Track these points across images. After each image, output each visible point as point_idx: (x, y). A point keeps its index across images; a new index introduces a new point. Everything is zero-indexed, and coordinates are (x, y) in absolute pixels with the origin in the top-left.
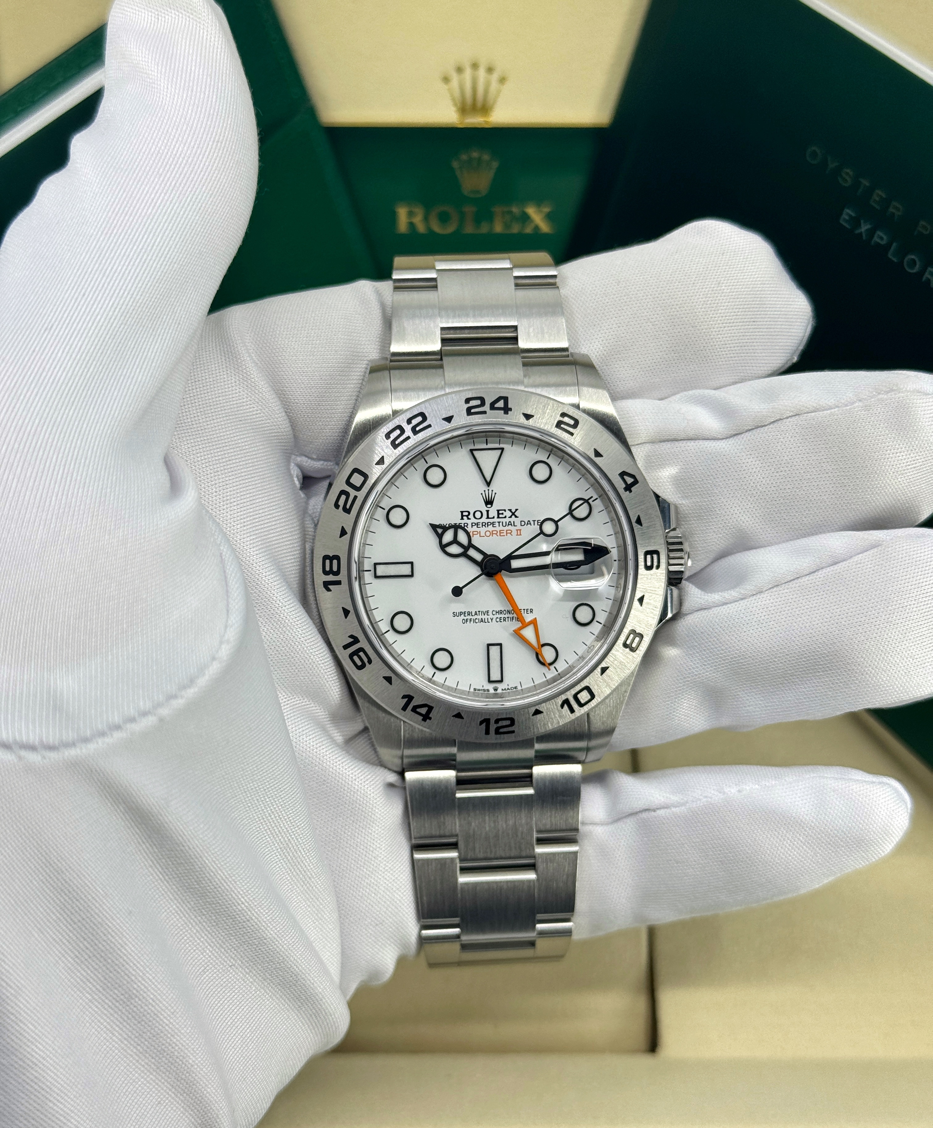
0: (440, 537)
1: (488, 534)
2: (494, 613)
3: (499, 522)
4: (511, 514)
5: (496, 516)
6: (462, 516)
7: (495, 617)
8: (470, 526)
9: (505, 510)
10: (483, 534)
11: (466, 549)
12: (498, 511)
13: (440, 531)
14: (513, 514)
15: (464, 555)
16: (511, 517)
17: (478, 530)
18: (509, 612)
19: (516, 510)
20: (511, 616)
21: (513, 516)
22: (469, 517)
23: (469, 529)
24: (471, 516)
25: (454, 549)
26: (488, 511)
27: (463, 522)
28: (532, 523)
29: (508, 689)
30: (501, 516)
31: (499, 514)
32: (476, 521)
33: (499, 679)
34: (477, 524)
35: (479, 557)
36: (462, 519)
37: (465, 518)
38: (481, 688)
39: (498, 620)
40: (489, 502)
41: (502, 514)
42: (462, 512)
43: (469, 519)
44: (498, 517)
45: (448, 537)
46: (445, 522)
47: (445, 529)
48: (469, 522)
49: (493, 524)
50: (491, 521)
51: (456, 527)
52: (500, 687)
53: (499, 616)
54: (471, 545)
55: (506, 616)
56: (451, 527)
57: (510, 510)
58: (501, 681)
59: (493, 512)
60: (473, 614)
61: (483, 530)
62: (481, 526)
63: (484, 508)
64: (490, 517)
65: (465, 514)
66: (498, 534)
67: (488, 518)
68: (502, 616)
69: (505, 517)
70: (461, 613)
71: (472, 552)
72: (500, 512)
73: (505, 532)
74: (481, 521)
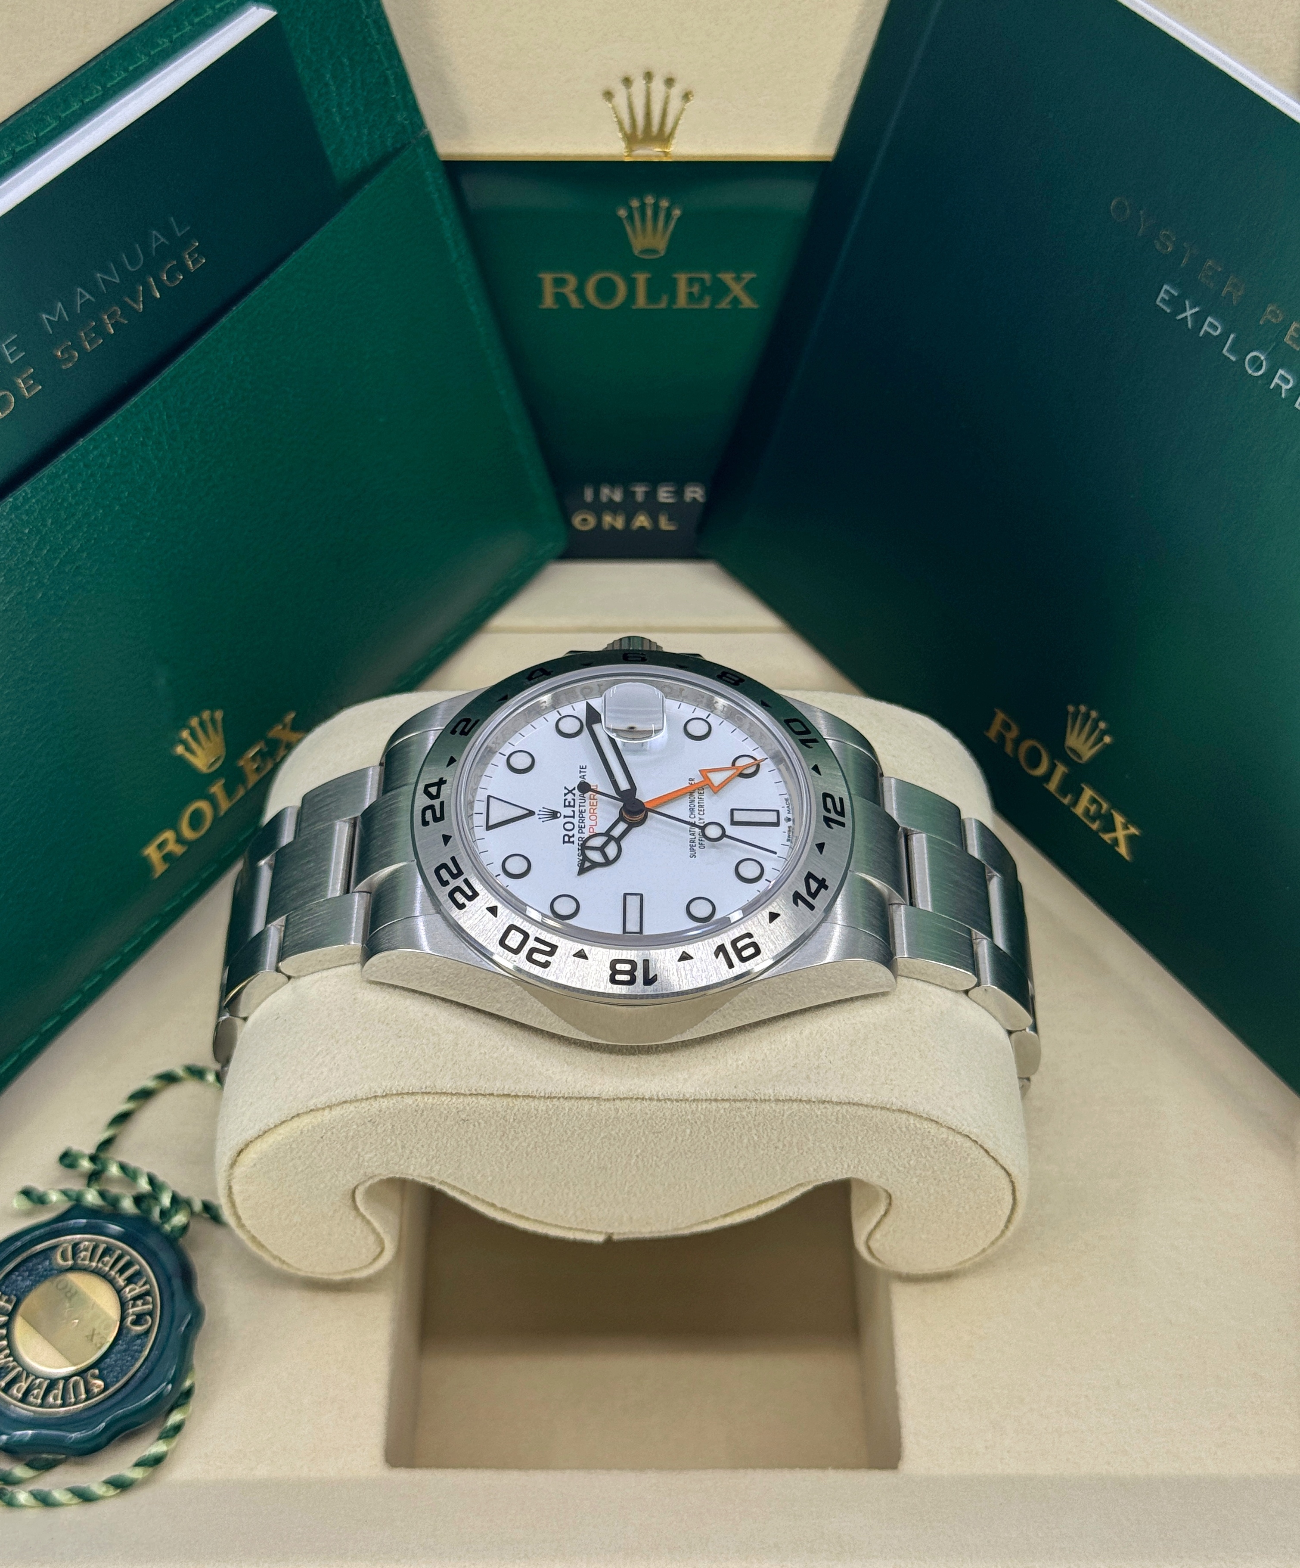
0: (595, 865)
1: (593, 818)
2: (692, 816)
3: (580, 806)
4: (570, 794)
5: (572, 809)
6: (569, 842)
7: (698, 816)
8: (582, 835)
9: (565, 800)
10: (594, 823)
11: (610, 838)
12: (565, 806)
13: (587, 864)
14: (570, 792)
15: (618, 840)
16: (574, 795)
17: (587, 827)
18: (692, 802)
19: (565, 788)
20: (697, 800)
21: (573, 792)
22: (571, 835)
23: (586, 836)
24: (570, 833)
25: (611, 850)
26: (565, 817)
27: (576, 842)
28: (582, 774)
29: (788, 807)
30: (572, 804)
31: (569, 806)
32: (577, 829)
33: (775, 813)
34: (581, 828)
35: (622, 827)
36: (573, 842)
37: (571, 840)
38: (787, 834)
39: (701, 813)
40: (554, 815)
41: (569, 802)
42: (564, 842)
43: (573, 836)
44: (574, 806)
45: (596, 856)
46: (576, 859)
47: (585, 858)
48: (577, 835)
49: (581, 812)
50: (577, 813)
51: (583, 847)
52: (784, 815)
53: (696, 812)
54: (607, 834)
55: (697, 805)
56: (583, 854)
57: (565, 795)
58: (778, 812)
59: (568, 811)
60: (693, 837)
61: (588, 822)
62: (583, 825)
63: (562, 820)
64: (572, 815)
65: (567, 839)
66: (594, 807)
67: (573, 817)
68: (696, 808)
69: (574, 800)
70: (692, 849)
71: (616, 833)
72: (567, 804)
73: (592, 801)
74: (577, 824)
